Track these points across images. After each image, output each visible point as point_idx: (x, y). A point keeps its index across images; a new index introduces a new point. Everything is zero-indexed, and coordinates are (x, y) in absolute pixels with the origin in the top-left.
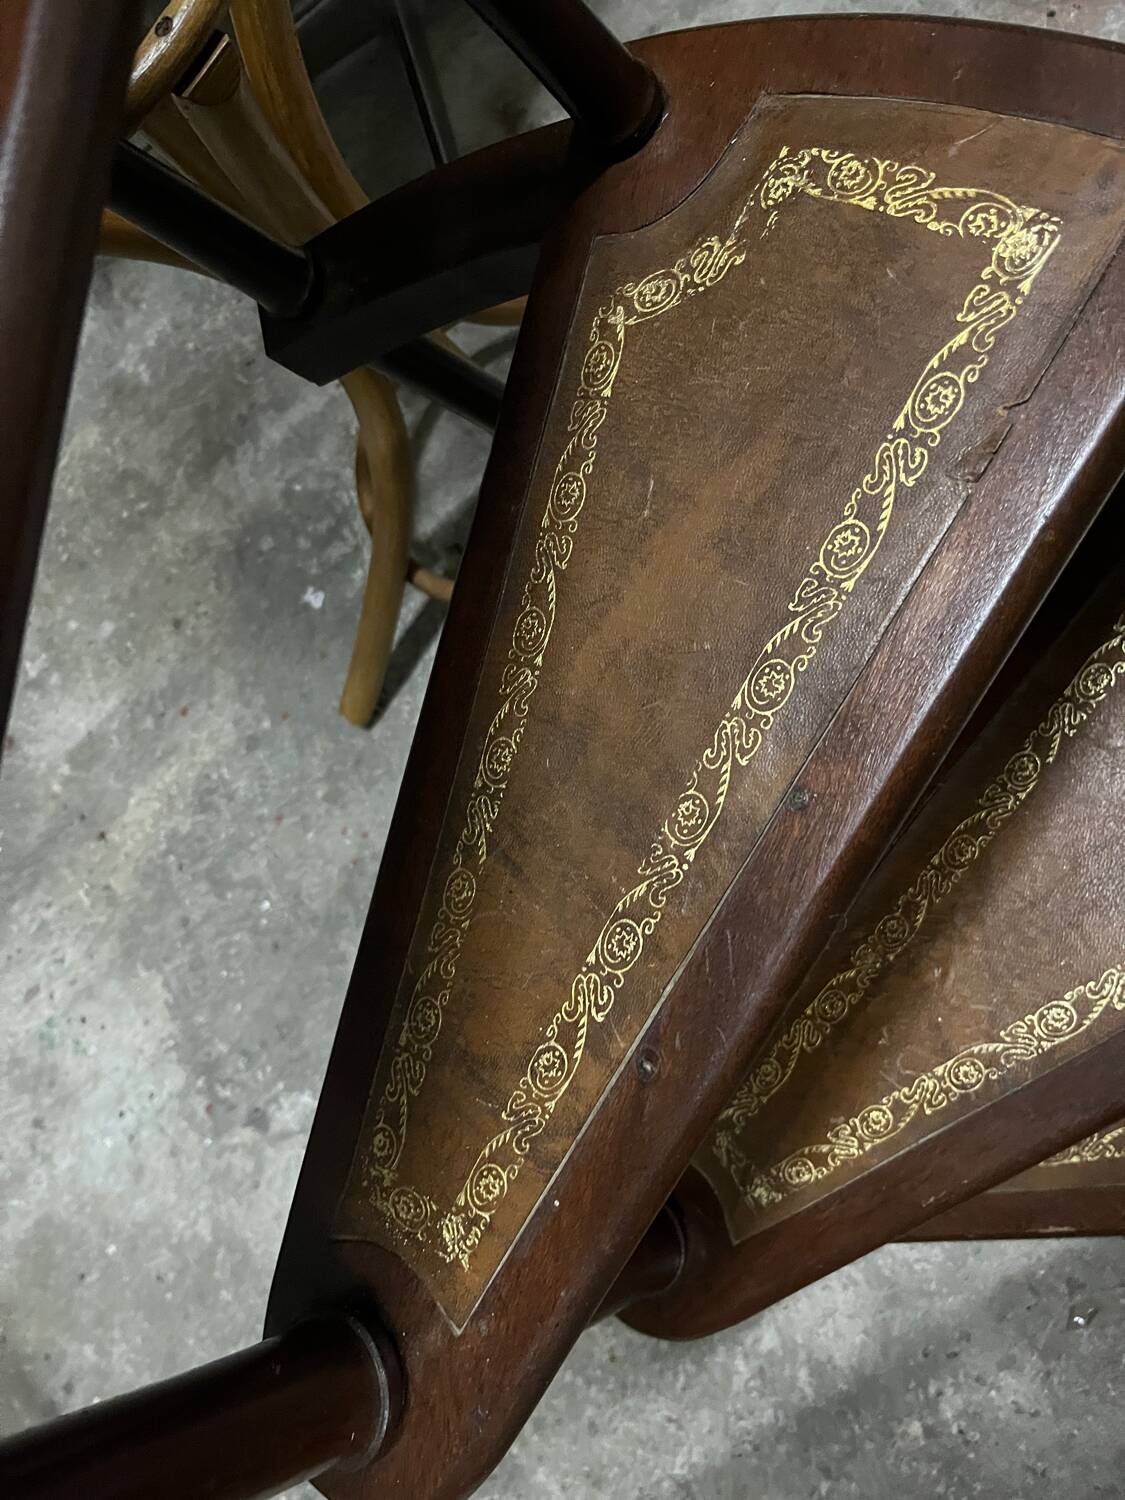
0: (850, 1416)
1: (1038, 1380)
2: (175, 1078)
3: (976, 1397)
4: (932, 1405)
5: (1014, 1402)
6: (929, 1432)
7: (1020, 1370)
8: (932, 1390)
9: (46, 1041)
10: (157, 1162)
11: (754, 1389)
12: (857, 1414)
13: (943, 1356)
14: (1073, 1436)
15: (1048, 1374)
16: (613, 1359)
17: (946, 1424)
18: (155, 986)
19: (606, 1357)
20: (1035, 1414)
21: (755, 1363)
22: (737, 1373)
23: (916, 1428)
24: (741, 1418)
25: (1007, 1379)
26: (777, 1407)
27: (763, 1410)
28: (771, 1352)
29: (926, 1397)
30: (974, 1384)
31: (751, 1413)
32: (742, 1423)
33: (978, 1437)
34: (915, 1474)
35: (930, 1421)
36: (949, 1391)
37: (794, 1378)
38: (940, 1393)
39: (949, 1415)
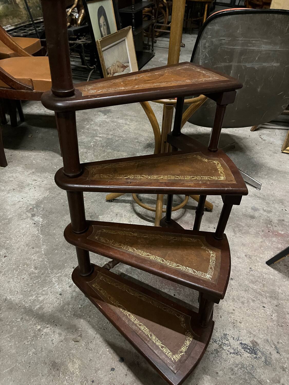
0: (35, 317)
1: (60, 341)
2: (33, 202)
3: (50, 333)
4: (44, 328)
5: (53, 339)
6: (39, 330)
7: (60, 336)
8: (48, 326)
9: (28, 185)
10: (17, 206)
11: (31, 301)
12: (36, 317)
13: (55, 324)
14: (52, 352)
15: (62, 341)
16: (23, 279)
17: (42, 331)
18: (47, 194)
19: (23, 278)
20: (53, 344)
21: (36, 298)
22: (32, 297)
23: (39, 327)
24: (24, 302)
25: (57, 336)
26: (30, 306)
27: (28, 304)
28: (39, 300)
29: (45, 326)
30: (53, 332)
31: (26, 303)
32: (23, 302)
33: (43, 337)
34: (30, 332)
35: (41, 329)
36: (49, 329)
37: (37, 305)
38: (48, 327)
39: (44, 331)
